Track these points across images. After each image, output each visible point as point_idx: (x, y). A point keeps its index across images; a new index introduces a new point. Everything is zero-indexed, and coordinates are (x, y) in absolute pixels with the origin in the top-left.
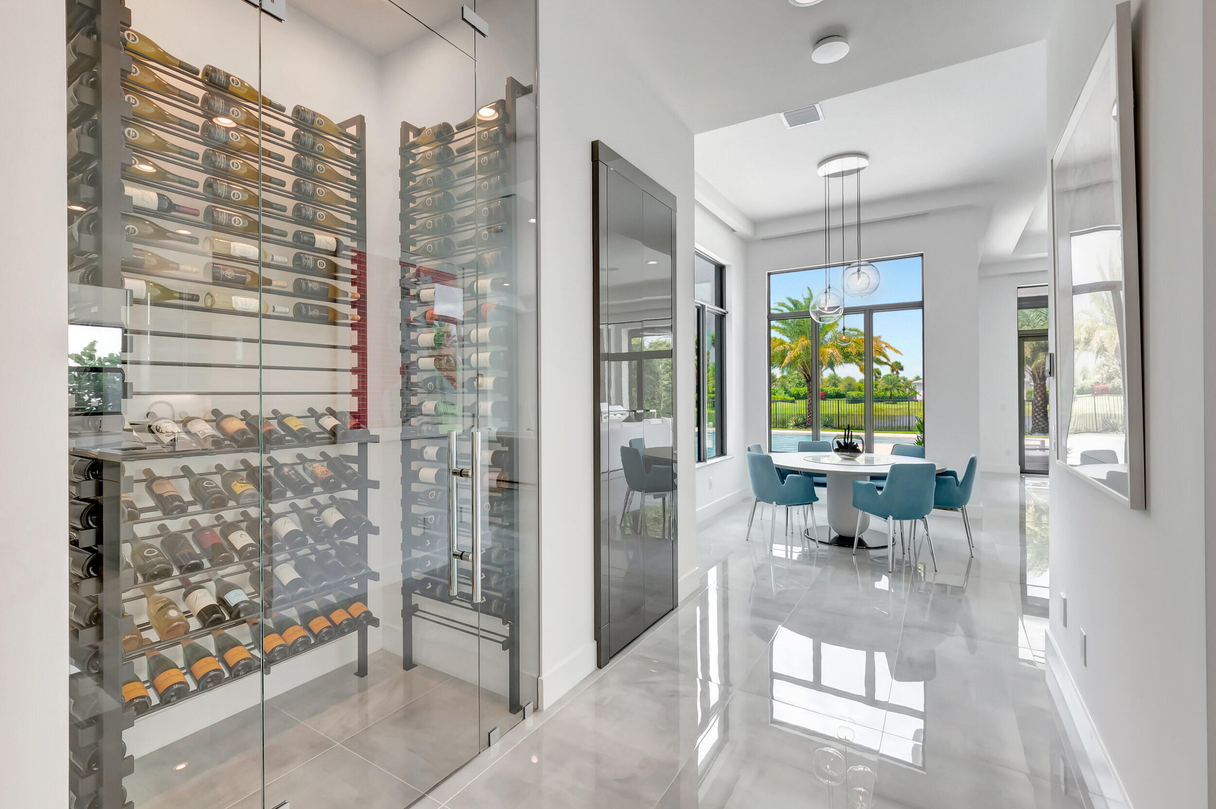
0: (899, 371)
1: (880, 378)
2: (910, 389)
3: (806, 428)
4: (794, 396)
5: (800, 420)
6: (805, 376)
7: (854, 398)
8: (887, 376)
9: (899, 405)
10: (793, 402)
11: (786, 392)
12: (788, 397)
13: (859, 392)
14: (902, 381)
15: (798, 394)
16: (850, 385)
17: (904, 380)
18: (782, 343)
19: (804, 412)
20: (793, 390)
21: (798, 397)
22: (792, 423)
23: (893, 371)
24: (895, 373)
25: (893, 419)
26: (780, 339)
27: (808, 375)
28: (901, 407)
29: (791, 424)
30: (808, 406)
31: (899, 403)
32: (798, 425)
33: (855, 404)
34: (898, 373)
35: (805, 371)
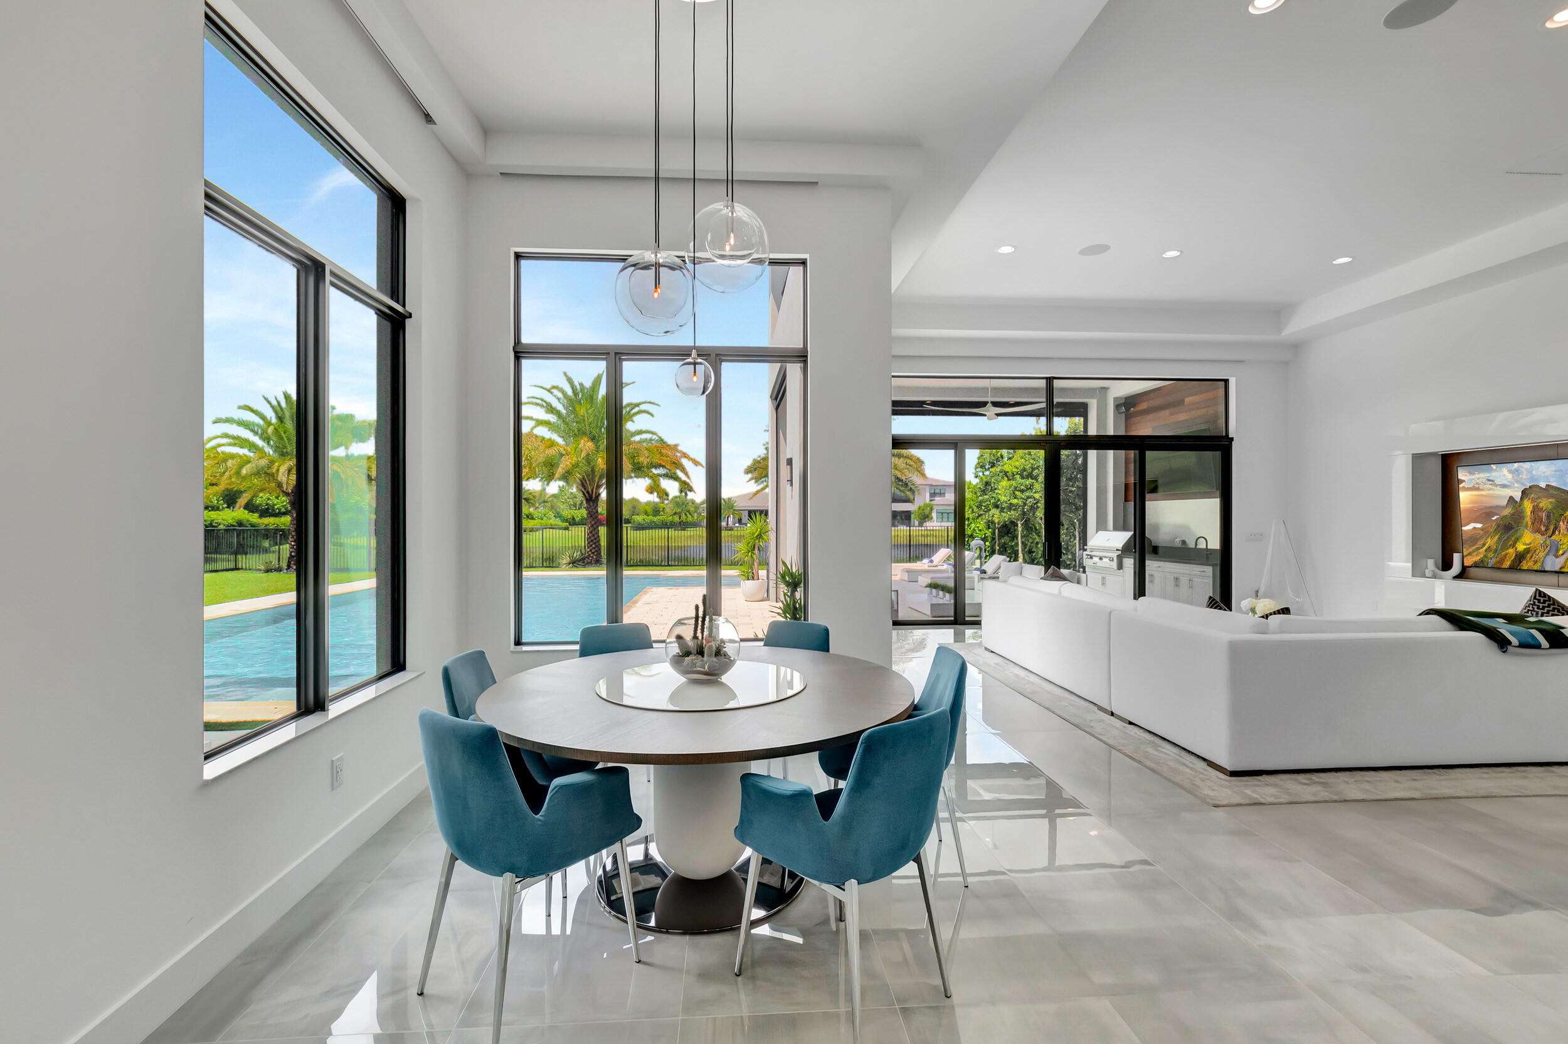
0: (688, 493)
1: (668, 499)
2: (698, 514)
3: (584, 566)
4: (567, 521)
5: (577, 555)
6: (584, 494)
7: (640, 524)
8: (676, 497)
9: (689, 532)
10: (566, 529)
11: (558, 515)
12: (558, 522)
13: (645, 517)
14: (690, 504)
15: (574, 519)
16: (634, 507)
17: (693, 504)
18: (552, 444)
19: (582, 542)
20: (567, 513)
21: (573, 522)
22: (566, 560)
23: (681, 491)
24: (683, 494)
25: (683, 549)
26: (550, 439)
27: (588, 492)
28: (692, 534)
29: (565, 562)
30: (588, 535)
31: (689, 529)
32: (575, 563)
33: (641, 532)
34: (686, 494)
35: (583, 485)
